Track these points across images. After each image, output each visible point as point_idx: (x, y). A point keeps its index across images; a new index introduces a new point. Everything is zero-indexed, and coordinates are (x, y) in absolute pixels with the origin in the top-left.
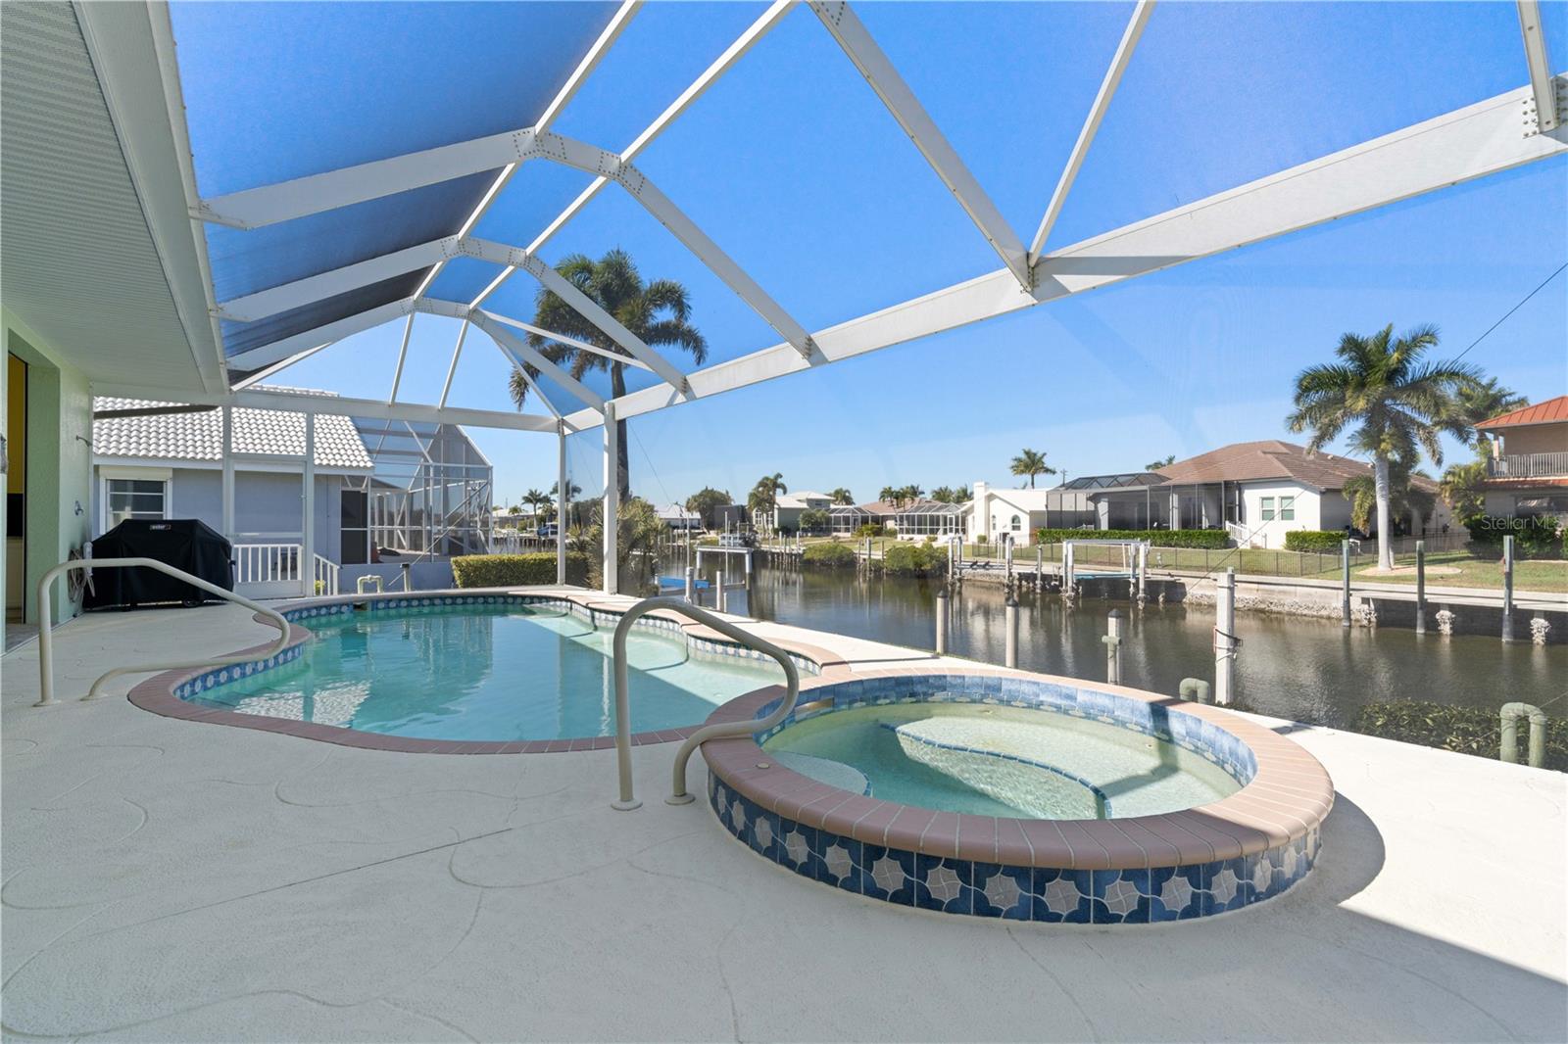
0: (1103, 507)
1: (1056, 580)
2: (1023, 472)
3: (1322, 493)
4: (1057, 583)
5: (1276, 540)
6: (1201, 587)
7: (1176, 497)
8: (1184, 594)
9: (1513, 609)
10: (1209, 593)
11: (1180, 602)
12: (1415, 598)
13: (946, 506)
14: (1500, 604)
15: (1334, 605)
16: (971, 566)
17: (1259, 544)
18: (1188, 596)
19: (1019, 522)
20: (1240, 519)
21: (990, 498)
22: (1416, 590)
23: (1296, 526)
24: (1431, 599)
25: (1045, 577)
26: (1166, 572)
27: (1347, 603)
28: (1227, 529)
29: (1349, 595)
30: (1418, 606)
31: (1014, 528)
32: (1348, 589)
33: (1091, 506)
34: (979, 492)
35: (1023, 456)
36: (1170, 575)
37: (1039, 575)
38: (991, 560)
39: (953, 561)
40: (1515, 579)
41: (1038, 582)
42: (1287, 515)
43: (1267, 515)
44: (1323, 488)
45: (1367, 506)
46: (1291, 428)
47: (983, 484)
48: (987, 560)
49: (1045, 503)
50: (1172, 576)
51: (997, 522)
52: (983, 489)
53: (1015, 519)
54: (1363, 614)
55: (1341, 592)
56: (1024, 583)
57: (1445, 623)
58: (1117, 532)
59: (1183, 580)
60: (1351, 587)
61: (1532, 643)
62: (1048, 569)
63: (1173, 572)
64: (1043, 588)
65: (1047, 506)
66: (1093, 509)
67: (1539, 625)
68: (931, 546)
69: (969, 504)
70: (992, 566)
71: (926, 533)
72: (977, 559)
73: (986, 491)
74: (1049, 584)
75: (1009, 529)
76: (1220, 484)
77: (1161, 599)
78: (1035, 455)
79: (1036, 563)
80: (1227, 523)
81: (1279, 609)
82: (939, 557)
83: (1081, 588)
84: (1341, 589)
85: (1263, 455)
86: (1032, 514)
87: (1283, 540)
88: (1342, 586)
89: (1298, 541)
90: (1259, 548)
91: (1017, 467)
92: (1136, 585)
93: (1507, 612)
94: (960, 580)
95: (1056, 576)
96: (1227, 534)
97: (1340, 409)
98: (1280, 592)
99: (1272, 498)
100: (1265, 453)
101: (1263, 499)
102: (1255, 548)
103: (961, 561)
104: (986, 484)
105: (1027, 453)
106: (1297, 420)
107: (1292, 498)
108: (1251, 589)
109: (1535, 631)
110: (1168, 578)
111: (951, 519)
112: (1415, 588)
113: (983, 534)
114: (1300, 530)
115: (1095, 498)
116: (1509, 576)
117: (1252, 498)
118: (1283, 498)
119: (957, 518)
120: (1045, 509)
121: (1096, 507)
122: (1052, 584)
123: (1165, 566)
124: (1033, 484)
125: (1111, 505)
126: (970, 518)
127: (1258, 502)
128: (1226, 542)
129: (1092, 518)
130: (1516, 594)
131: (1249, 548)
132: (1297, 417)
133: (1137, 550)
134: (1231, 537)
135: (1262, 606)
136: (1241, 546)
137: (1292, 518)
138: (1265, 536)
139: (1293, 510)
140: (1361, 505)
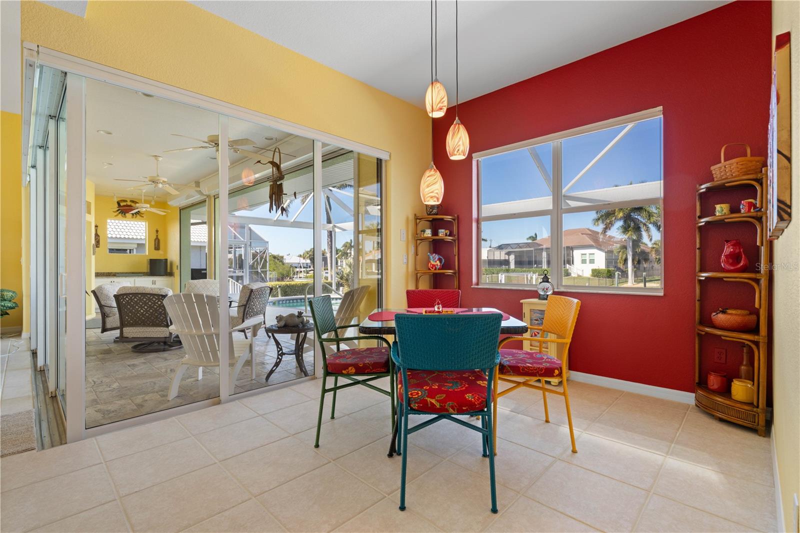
0: (512, 258)
3: (606, 252)
5: (588, 273)
7: (545, 253)
17: (580, 275)
20: (573, 263)
23: (595, 266)
28: (568, 268)
33: (507, 257)
42: (592, 261)
43: (584, 262)
44: (606, 250)
45: (624, 258)
46: (594, 224)
49: (487, 256)
58: (519, 269)
80: (567, 265)
85: (580, 234)
87: (590, 273)
89: (596, 273)
90: (580, 276)
96: (568, 270)
97: (613, 217)
99: (586, 254)
100: (582, 233)
101: (582, 254)
102: (579, 276)
107: (594, 254)
114: (597, 268)
115: (509, 254)
117: (577, 254)
118: (590, 254)
121: (509, 258)
125: (516, 257)
127: (580, 256)
128: (567, 274)
129: (507, 262)
131: (576, 276)
132: (597, 220)
133: (532, 278)
134: (569, 271)
136: (573, 275)
137: (594, 263)
138: (583, 271)
139: (594, 260)
140: (622, 258)
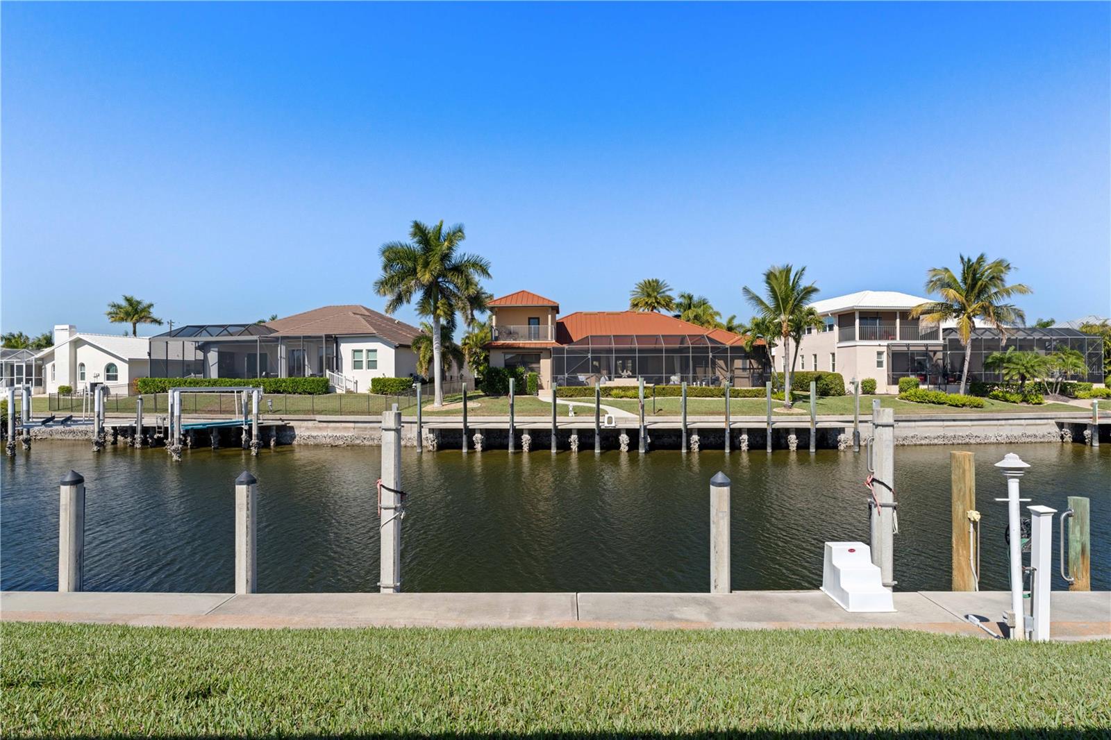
0: (213, 356)
1: (160, 433)
2: (122, 320)
3: (396, 348)
4: (162, 435)
5: (365, 387)
6: (308, 428)
7: (283, 348)
8: (293, 437)
9: (515, 430)
10: (314, 434)
11: (291, 444)
12: (461, 426)
13: (14, 352)
14: (507, 426)
15: (409, 436)
16: (44, 423)
17: (352, 389)
18: (297, 438)
19: (116, 371)
20: (337, 368)
21: (77, 344)
22: (462, 420)
23: (377, 374)
24: (471, 426)
25: (145, 430)
26: (278, 416)
27: (420, 433)
28: (327, 376)
29: (421, 427)
30: (464, 432)
31: (109, 378)
32: (421, 423)
33: (200, 355)
34: (62, 337)
35: (124, 303)
36: (281, 419)
37: (139, 429)
38: (74, 414)
39: (14, 419)
40: (516, 408)
41: (138, 436)
42: (372, 365)
43: (357, 365)
44: (397, 344)
45: (427, 357)
46: (379, 291)
47: (67, 328)
48: (68, 414)
49: (148, 351)
50: (283, 421)
51: (87, 370)
52: (67, 334)
53: (110, 368)
54: (430, 441)
55: (416, 425)
56: (120, 438)
57: (478, 443)
58: (227, 380)
59: (292, 424)
60: (422, 421)
61: (522, 452)
62: (150, 420)
63: (284, 417)
64: (144, 442)
65: (149, 354)
66: (202, 359)
67: (526, 438)
69: (47, 350)
70: (74, 421)
72: (54, 414)
73: (70, 336)
74: (152, 437)
75: (102, 379)
76: (321, 337)
77: (272, 443)
78: (139, 303)
79: (135, 415)
80: (327, 371)
81: (371, 443)
83: (189, 439)
84: (416, 423)
85: (353, 315)
86: (132, 363)
87: (370, 385)
88: (416, 421)
89: (380, 386)
90: (352, 392)
91: (116, 314)
92: (249, 432)
93: (511, 432)
94: (27, 441)
95: (159, 427)
96: (327, 381)
97: (413, 280)
98: (371, 428)
99: (361, 351)
100: (354, 313)
101: (355, 351)
102: (349, 392)
103: (29, 418)
104: (71, 328)
105: (129, 300)
106: (384, 285)
107: (375, 351)
108: (349, 428)
109: (524, 443)
110: (280, 423)
111: (20, 368)
112: (461, 419)
113: (67, 384)
114: (381, 377)
115: (204, 347)
116: (512, 406)
117: (346, 349)
118: (369, 351)
119: (29, 367)
120: (148, 357)
121: (205, 356)
122: (155, 437)
123: (275, 412)
124: (135, 333)
125: (221, 355)
126: (49, 366)
127: (350, 353)
128: (327, 389)
129: (201, 366)
130: (516, 419)
131: (344, 392)
132: (382, 283)
133: (250, 397)
134: (331, 383)
135: (358, 442)
136: (339, 391)
137: (375, 367)
138: (356, 383)
139: (376, 361)
140: (424, 357)
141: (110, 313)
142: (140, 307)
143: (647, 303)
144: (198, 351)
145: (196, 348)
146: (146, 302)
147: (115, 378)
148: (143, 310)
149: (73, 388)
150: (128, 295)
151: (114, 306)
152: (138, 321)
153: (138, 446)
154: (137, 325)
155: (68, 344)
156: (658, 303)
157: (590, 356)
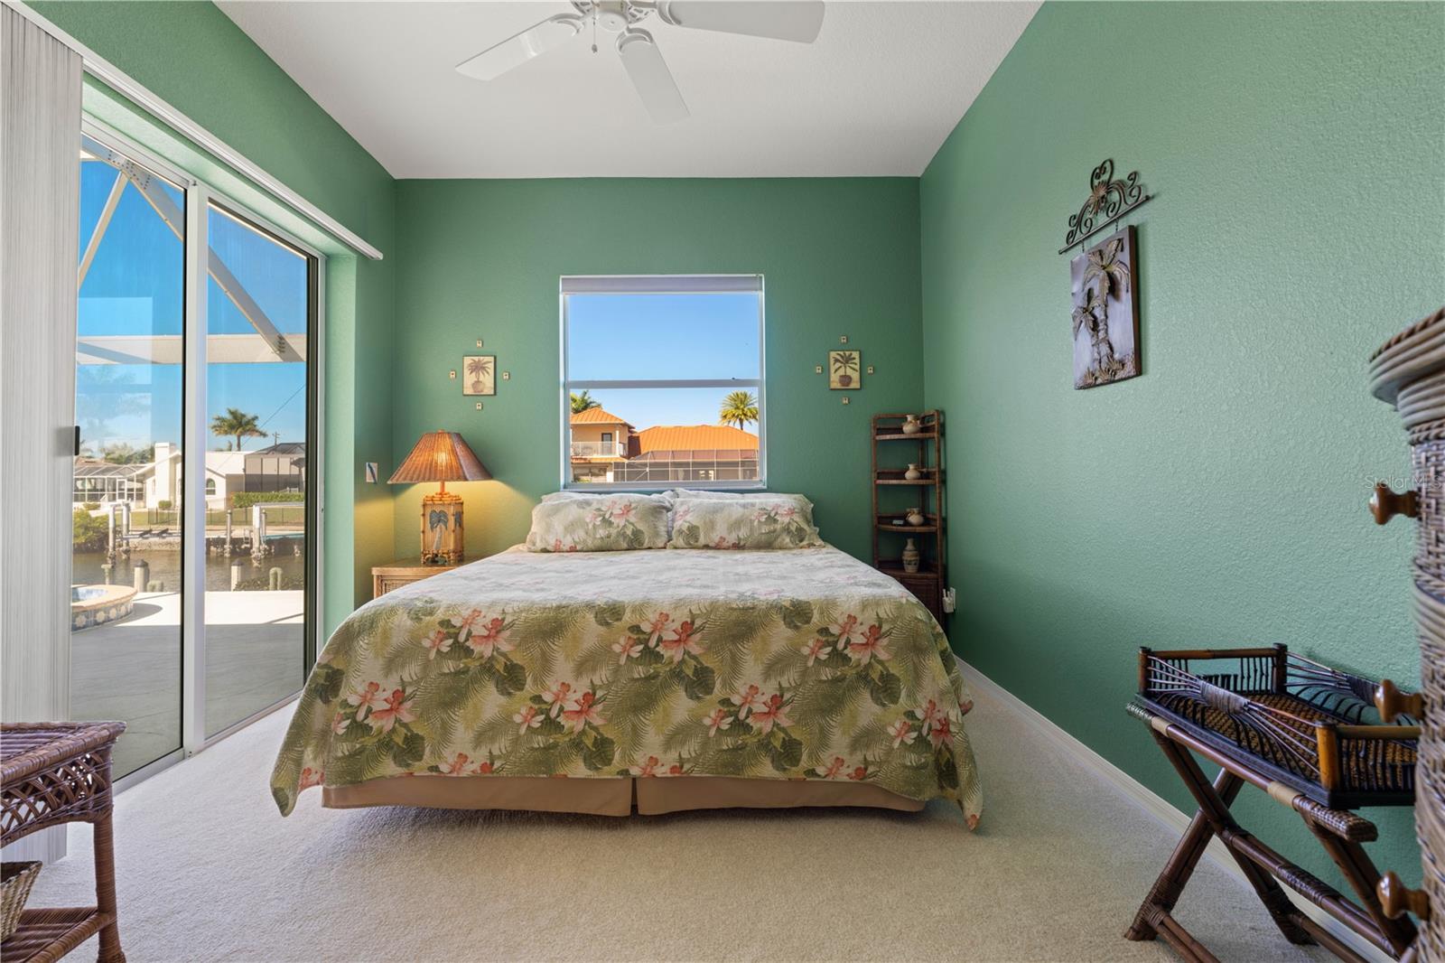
1: (247, 543)
2: (226, 432)
4: (248, 546)
13: (116, 468)
16: (141, 535)
19: (214, 486)
21: (177, 460)
25: (234, 541)
34: (162, 453)
35: (227, 416)
37: (228, 540)
38: (170, 527)
39: (115, 532)
41: (227, 546)
47: (167, 444)
48: (163, 527)
52: (167, 450)
56: (212, 548)
62: (239, 532)
64: (233, 552)
65: (245, 470)
66: (297, 473)
68: (88, 516)
69: (148, 466)
70: (170, 534)
71: (83, 500)
72: (152, 527)
73: (171, 452)
74: (240, 548)
78: (243, 416)
79: (225, 527)
82: (98, 528)
83: (273, 547)
86: (230, 479)
91: (220, 427)
94: (127, 552)
95: (247, 539)
103: (128, 531)
104: (171, 444)
105: (233, 414)
111: (121, 483)
113: (167, 499)
120: (243, 473)
122: (243, 547)
124: (239, 445)
141: (215, 427)
142: (244, 420)
143: (734, 415)
144: (293, 466)
145: (291, 464)
146: (250, 415)
147: (213, 492)
148: (248, 423)
149: (173, 502)
150: (232, 409)
151: (218, 419)
152: (242, 433)
153: (227, 555)
154: (242, 438)
155: (168, 462)
156: (745, 415)
157: (648, 470)
